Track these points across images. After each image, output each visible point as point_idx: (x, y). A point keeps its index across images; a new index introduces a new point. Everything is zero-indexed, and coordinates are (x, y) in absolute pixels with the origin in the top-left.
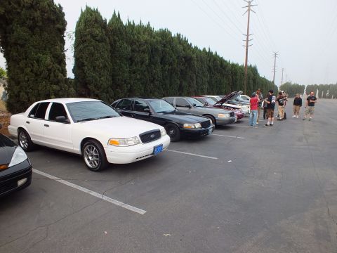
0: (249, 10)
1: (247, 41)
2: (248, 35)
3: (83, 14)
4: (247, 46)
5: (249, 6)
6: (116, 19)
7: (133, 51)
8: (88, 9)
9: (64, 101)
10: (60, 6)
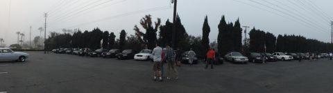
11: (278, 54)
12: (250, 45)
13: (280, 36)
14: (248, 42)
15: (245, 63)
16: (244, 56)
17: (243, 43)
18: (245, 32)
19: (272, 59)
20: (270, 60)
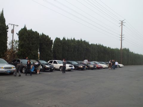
0: (122, 25)
1: (122, 38)
2: (122, 36)
3: (56, 39)
4: (122, 40)
5: (122, 23)
6: (64, 39)
7: (69, 48)
8: (57, 38)
9: (56, 61)
10: (50, 38)
11: (55, 62)
12: (19, 50)
13: (57, 40)
14: (16, 45)
15: (11, 73)
16: (10, 63)
17: (9, 47)
18: (13, 32)
19: (48, 68)
20: (45, 70)
